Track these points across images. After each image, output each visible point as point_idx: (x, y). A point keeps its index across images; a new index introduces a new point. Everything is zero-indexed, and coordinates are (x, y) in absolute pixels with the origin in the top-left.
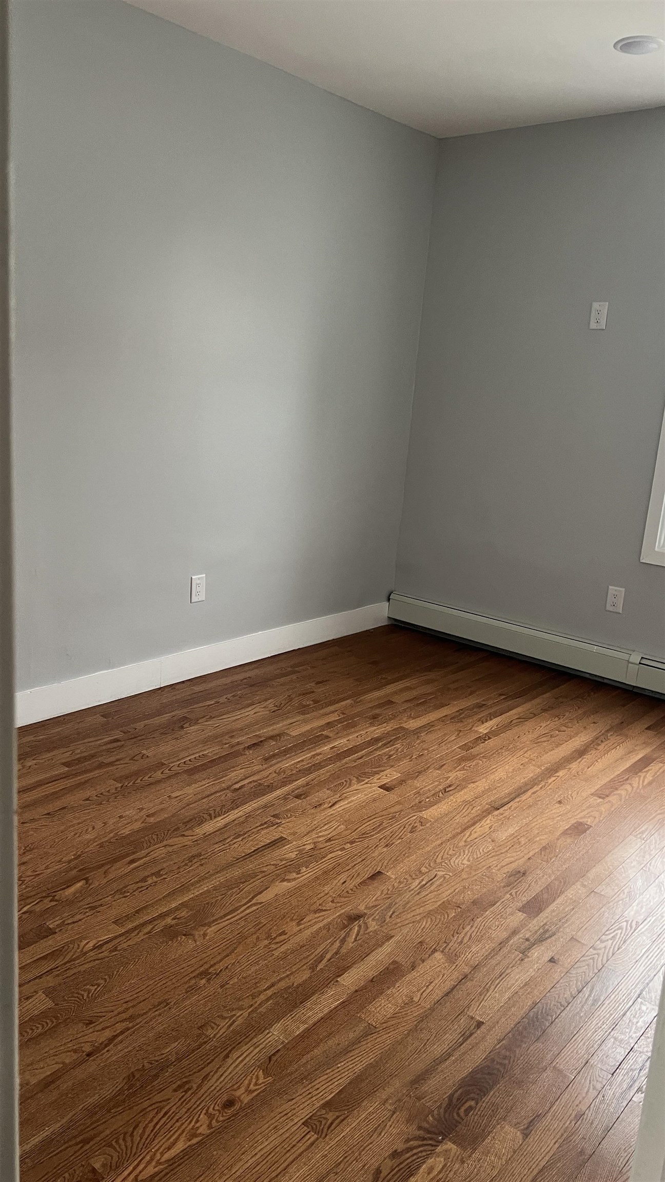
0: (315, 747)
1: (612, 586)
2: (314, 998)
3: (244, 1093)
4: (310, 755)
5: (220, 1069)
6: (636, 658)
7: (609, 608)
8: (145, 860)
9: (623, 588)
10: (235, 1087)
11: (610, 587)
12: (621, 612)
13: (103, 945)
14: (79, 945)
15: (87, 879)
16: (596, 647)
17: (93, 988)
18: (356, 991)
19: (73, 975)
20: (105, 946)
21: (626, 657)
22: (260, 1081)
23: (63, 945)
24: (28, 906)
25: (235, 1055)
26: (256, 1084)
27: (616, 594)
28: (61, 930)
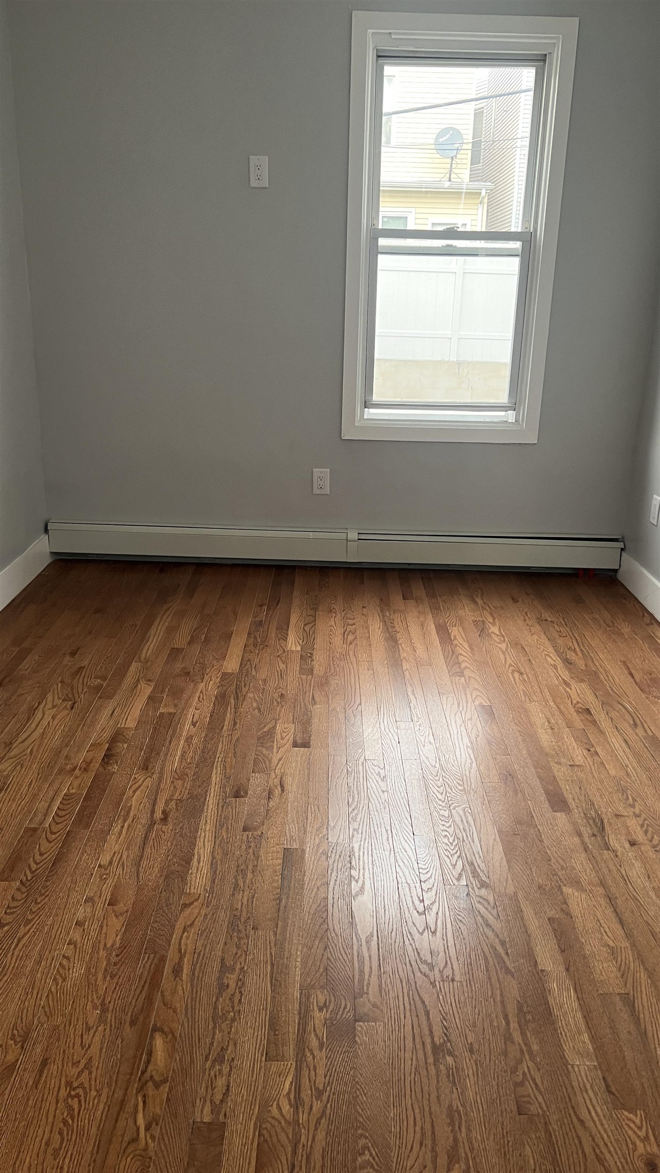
0: (175, 731)
1: (317, 468)
2: (551, 1001)
3: (645, 1145)
4: (182, 742)
5: (596, 1140)
6: (353, 535)
7: (316, 491)
8: (188, 961)
9: (327, 468)
10: (631, 1146)
11: (314, 470)
12: (329, 493)
13: (299, 1097)
14: (273, 1118)
15: (155, 1029)
16: (311, 533)
17: (367, 1157)
18: (567, 970)
19: (323, 1159)
20: (303, 1095)
21: (343, 536)
22: (638, 1121)
23: (257, 1133)
24: (140, 1116)
25: (584, 1114)
26: (640, 1128)
27: (322, 475)
28: (225, 1115)
